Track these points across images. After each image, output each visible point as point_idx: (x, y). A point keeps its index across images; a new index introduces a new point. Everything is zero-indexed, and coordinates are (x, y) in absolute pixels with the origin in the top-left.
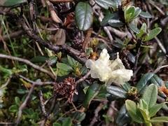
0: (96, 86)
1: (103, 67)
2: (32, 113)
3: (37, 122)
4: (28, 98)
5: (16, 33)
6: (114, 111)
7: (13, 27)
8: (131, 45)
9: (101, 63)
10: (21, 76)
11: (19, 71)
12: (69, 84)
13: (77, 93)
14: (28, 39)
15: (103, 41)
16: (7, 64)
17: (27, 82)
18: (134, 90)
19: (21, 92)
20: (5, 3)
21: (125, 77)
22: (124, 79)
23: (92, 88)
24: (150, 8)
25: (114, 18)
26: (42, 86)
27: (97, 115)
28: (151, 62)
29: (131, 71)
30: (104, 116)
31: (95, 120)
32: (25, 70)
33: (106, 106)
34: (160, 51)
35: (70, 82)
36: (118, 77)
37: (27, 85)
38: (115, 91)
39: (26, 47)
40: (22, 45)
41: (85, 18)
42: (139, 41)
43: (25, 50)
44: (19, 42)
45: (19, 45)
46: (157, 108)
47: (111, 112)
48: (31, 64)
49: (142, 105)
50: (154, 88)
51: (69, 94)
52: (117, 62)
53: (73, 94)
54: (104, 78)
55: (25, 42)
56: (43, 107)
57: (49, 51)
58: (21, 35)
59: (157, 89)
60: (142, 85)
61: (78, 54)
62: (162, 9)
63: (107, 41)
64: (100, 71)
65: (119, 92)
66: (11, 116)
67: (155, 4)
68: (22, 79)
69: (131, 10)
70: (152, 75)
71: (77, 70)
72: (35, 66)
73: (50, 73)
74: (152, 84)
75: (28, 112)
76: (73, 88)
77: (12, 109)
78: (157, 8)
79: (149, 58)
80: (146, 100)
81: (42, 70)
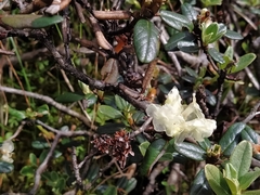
0: (161, 143)
1: (173, 116)
2: (56, 179)
3: (63, 192)
4: (49, 155)
5: (29, 55)
6: (179, 175)
7: (24, 45)
8: (208, 78)
9: (170, 109)
10: (39, 122)
11: (36, 114)
12: (121, 140)
13: (133, 154)
14: (47, 63)
15: (165, 69)
16: (14, 100)
17: (49, 130)
18: (217, 149)
19: (38, 145)
20: (33, 22)
21: (204, 130)
22: (203, 133)
23: (155, 147)
24: (235, 19)
25: (185, 40)
26: (71, 137)
27: (153, 182)
28: (235, 101)
29: (214, 122)
30: (163, 183)
31: (150, 189)
32: (46, 112)
33: (167, 169)
34: (250, 85)
35: (123, 136)
36: (194, 130)
37: (47, 135)
38: (189, 150)
39: (44, 74)
40: (38, 73)
41: (149, 43)
42: (223, 74)
43: (42, 80)
44: (33, 68)
45: (33, 72)
46: (251, 177)
47: (174, 177)
48: (54, 103)
49: (229, 173)
50: (247, 146)
51: (122, 155)
52: (193, 107)
53: (126, 155)
54: (174, 131)
55: (42, 67)
56: (77, 172)
57: (84, 85)
58: (37, 57)
59: (251, 148)
60: (227, 142)
61: (136, 96)
62: (253, 20)
63: (170, 70)
64: (168, 120)
65: (194, 152)
66: (20, 181)
67: (243, 13)
68: (40, 127)
69: (213, 28)
70: (244, 126)
71: (129, 116)
72: (59, 106)
73: (83, 118)
74: (244, 141)
75: (49, 177)
76: (127, 146)
77: (25, 172)
78: (246, 19)
79: (232, 96)
80: (235, 165)
81: (71, 112)
